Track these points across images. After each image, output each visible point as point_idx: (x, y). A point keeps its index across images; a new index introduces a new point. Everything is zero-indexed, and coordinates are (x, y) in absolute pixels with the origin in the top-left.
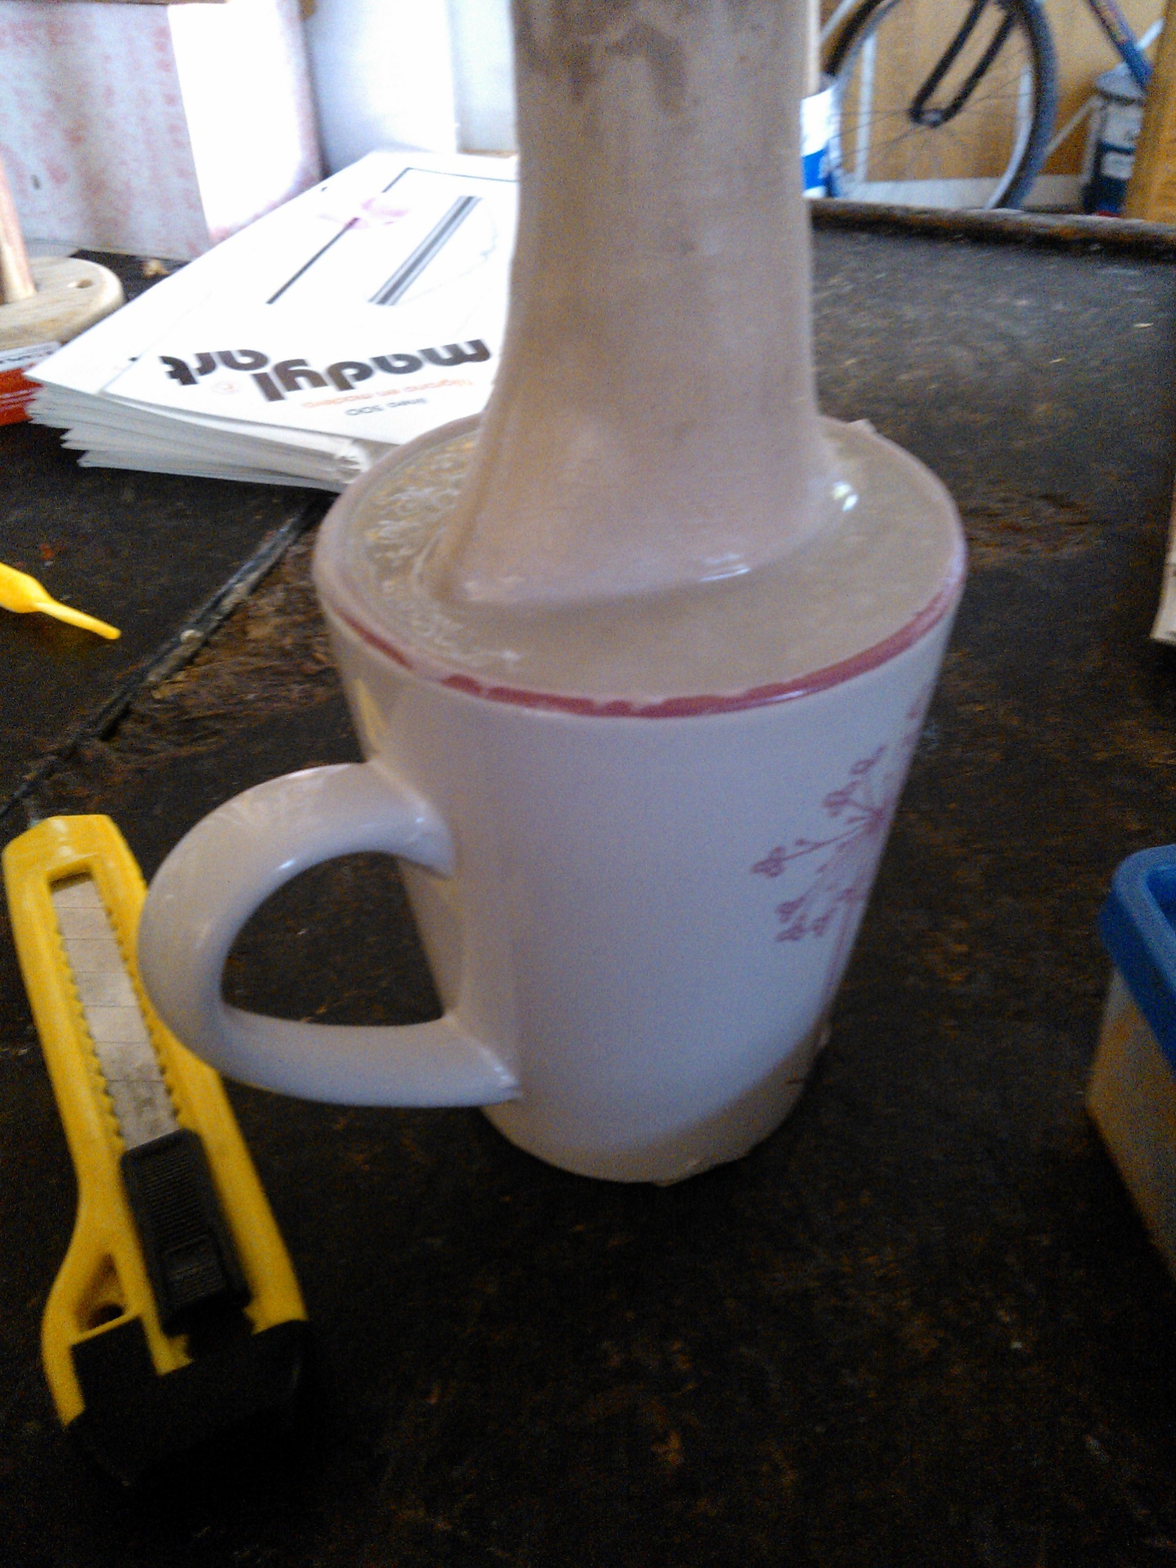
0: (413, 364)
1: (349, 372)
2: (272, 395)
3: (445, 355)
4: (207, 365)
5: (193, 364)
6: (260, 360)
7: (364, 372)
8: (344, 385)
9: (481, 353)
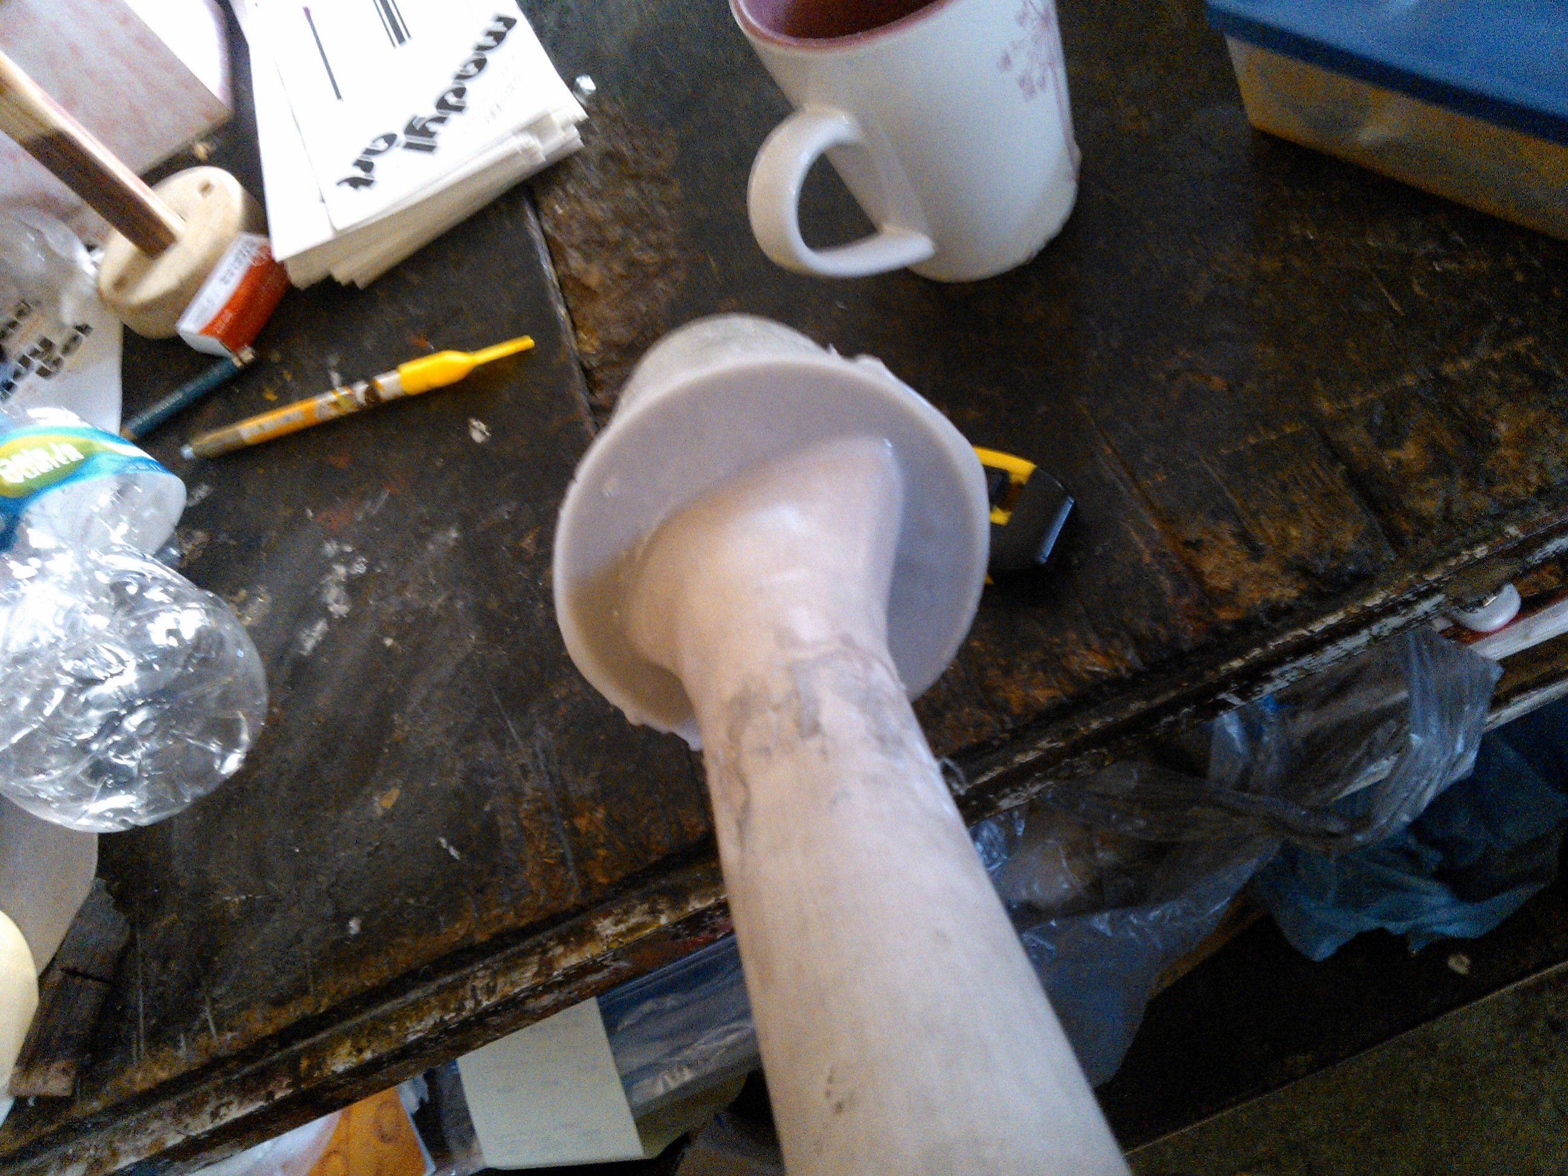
0: (480, 64)
1: (452, 99)
2: (430, 149)
3: (490, 41)
4: (367, 167)
5: (360, 173)
6: (390, 139)
7: (460, 92)
8: (459, 109)
9: (509, 23)
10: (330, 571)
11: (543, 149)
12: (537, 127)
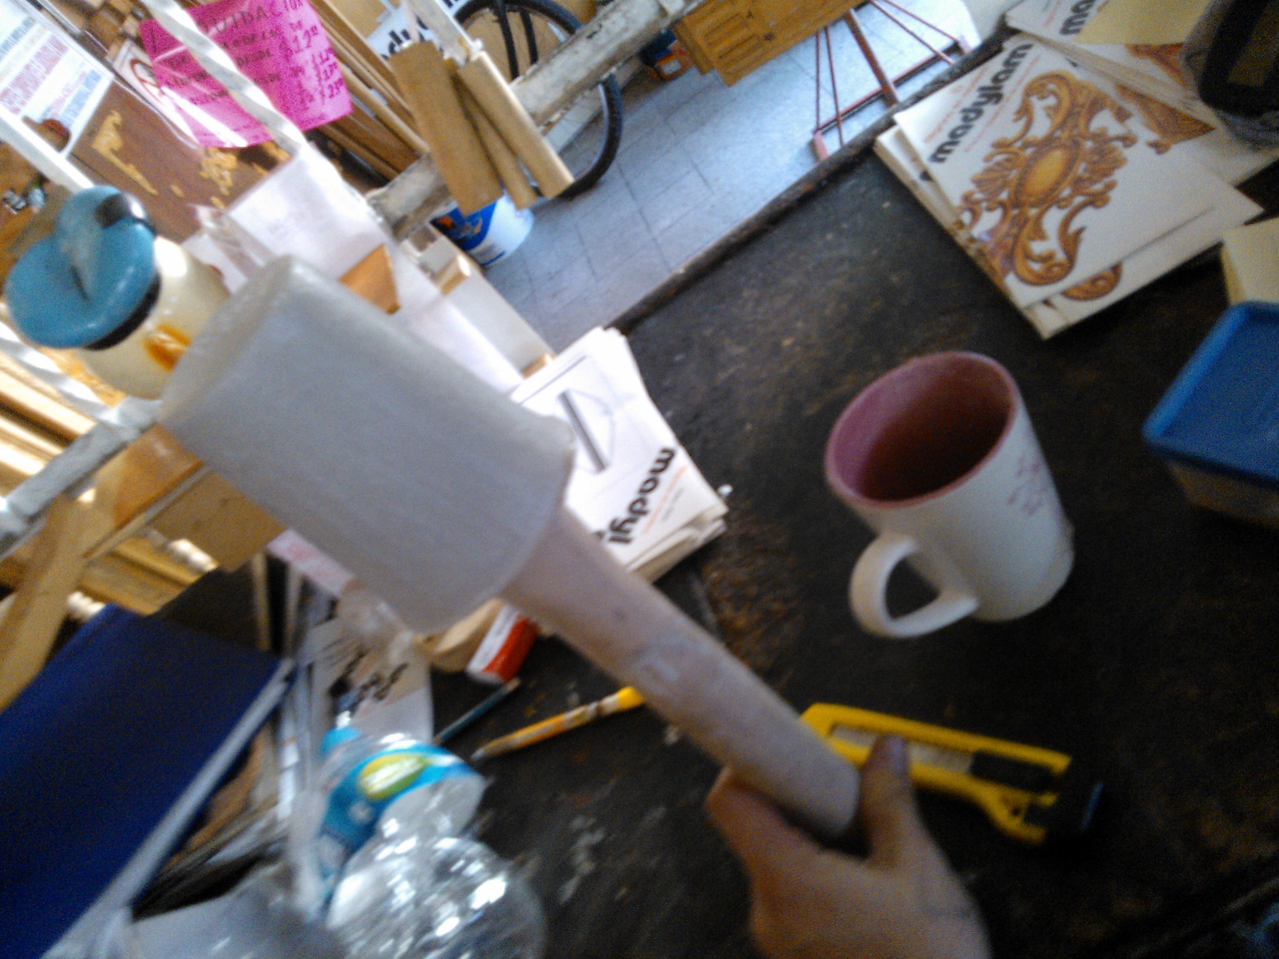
10: (578, 839)
11: (701, 536)
12: (696, 522)
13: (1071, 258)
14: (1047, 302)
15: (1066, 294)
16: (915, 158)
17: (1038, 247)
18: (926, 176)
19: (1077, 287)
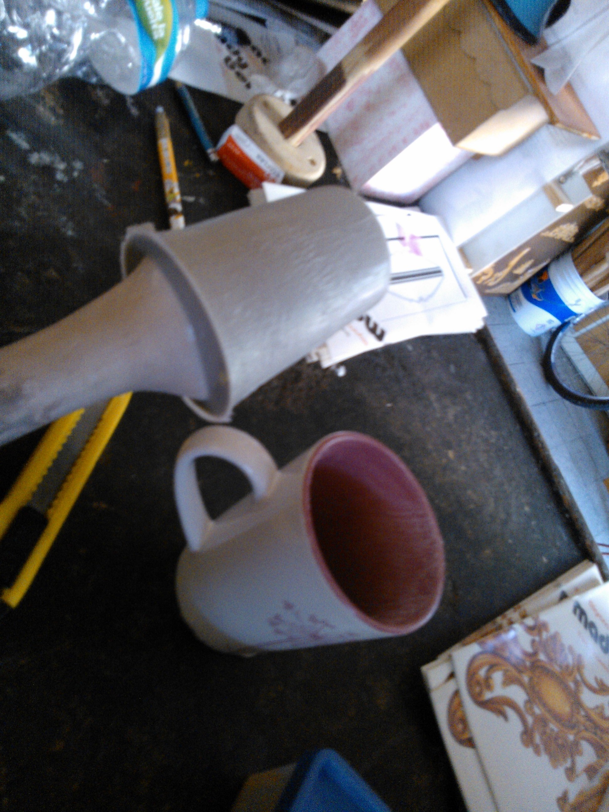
0: (360, 318)
3: (371, 325)
9: (380, 337)
10: (63, 160)
13: (483, 704)
14: (452, 675)
15: (457, 693)
16: (578, 590)
17: (498, 677)
18: (564, 596)
19: (461, 704)
